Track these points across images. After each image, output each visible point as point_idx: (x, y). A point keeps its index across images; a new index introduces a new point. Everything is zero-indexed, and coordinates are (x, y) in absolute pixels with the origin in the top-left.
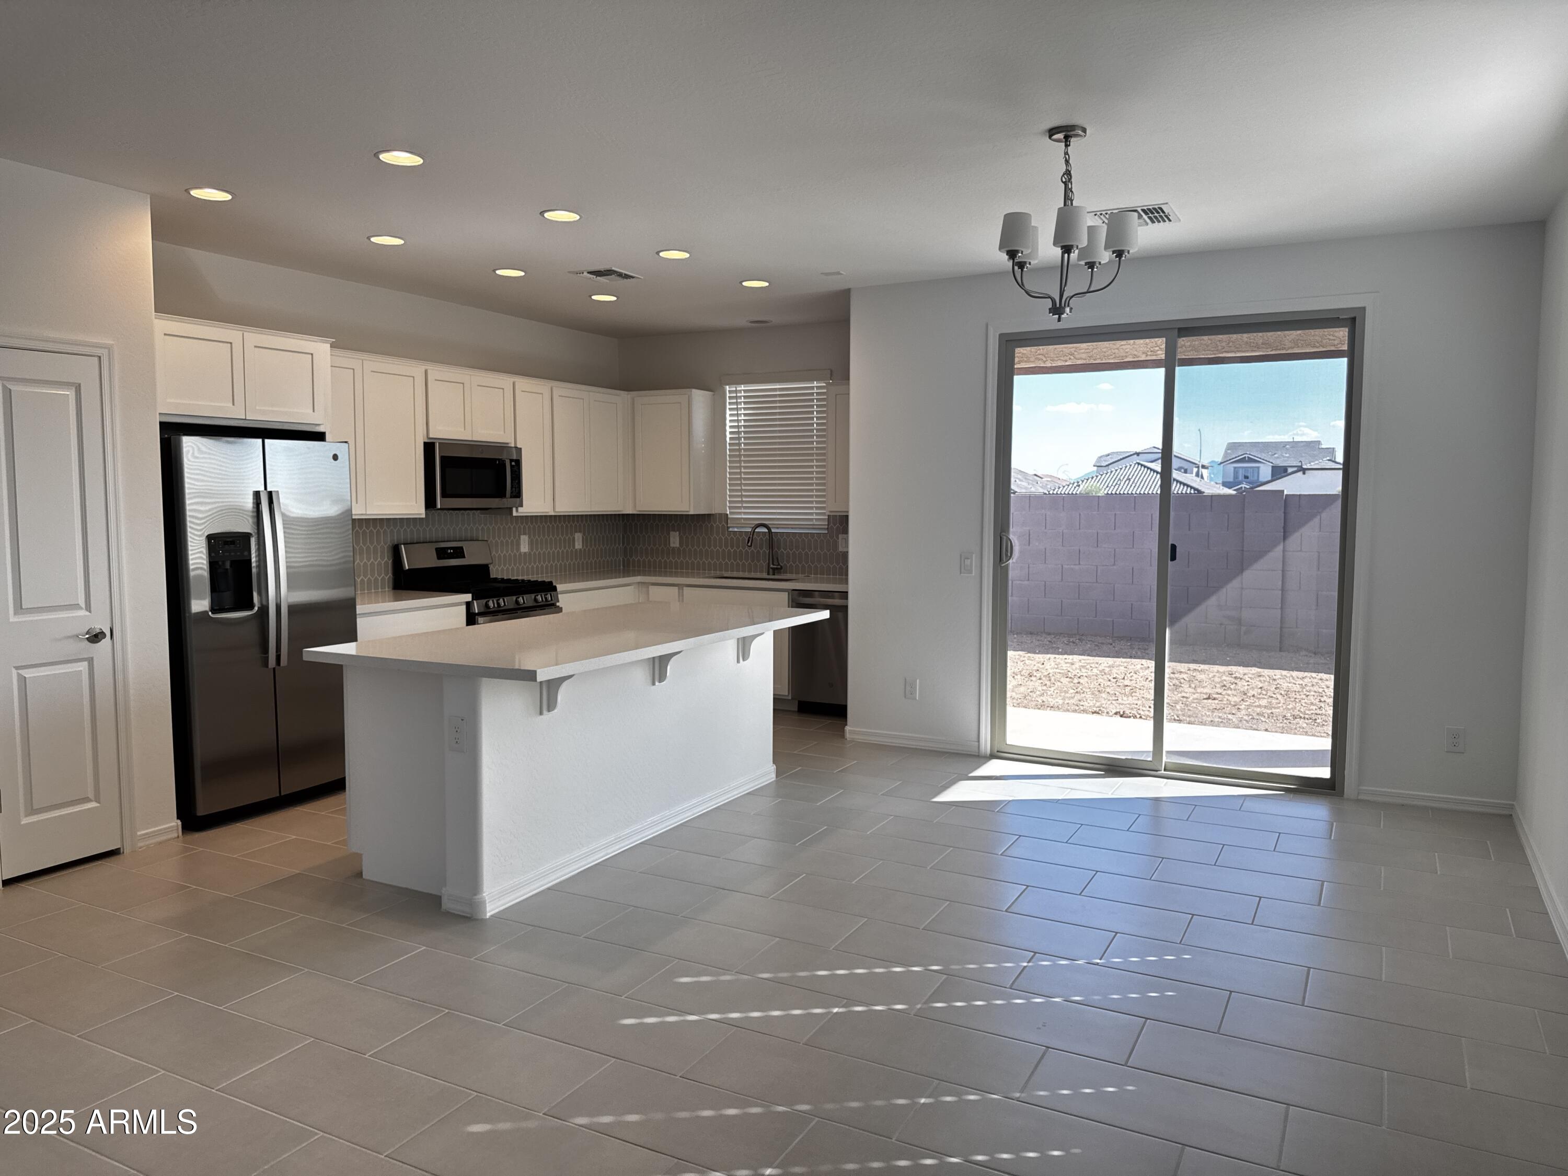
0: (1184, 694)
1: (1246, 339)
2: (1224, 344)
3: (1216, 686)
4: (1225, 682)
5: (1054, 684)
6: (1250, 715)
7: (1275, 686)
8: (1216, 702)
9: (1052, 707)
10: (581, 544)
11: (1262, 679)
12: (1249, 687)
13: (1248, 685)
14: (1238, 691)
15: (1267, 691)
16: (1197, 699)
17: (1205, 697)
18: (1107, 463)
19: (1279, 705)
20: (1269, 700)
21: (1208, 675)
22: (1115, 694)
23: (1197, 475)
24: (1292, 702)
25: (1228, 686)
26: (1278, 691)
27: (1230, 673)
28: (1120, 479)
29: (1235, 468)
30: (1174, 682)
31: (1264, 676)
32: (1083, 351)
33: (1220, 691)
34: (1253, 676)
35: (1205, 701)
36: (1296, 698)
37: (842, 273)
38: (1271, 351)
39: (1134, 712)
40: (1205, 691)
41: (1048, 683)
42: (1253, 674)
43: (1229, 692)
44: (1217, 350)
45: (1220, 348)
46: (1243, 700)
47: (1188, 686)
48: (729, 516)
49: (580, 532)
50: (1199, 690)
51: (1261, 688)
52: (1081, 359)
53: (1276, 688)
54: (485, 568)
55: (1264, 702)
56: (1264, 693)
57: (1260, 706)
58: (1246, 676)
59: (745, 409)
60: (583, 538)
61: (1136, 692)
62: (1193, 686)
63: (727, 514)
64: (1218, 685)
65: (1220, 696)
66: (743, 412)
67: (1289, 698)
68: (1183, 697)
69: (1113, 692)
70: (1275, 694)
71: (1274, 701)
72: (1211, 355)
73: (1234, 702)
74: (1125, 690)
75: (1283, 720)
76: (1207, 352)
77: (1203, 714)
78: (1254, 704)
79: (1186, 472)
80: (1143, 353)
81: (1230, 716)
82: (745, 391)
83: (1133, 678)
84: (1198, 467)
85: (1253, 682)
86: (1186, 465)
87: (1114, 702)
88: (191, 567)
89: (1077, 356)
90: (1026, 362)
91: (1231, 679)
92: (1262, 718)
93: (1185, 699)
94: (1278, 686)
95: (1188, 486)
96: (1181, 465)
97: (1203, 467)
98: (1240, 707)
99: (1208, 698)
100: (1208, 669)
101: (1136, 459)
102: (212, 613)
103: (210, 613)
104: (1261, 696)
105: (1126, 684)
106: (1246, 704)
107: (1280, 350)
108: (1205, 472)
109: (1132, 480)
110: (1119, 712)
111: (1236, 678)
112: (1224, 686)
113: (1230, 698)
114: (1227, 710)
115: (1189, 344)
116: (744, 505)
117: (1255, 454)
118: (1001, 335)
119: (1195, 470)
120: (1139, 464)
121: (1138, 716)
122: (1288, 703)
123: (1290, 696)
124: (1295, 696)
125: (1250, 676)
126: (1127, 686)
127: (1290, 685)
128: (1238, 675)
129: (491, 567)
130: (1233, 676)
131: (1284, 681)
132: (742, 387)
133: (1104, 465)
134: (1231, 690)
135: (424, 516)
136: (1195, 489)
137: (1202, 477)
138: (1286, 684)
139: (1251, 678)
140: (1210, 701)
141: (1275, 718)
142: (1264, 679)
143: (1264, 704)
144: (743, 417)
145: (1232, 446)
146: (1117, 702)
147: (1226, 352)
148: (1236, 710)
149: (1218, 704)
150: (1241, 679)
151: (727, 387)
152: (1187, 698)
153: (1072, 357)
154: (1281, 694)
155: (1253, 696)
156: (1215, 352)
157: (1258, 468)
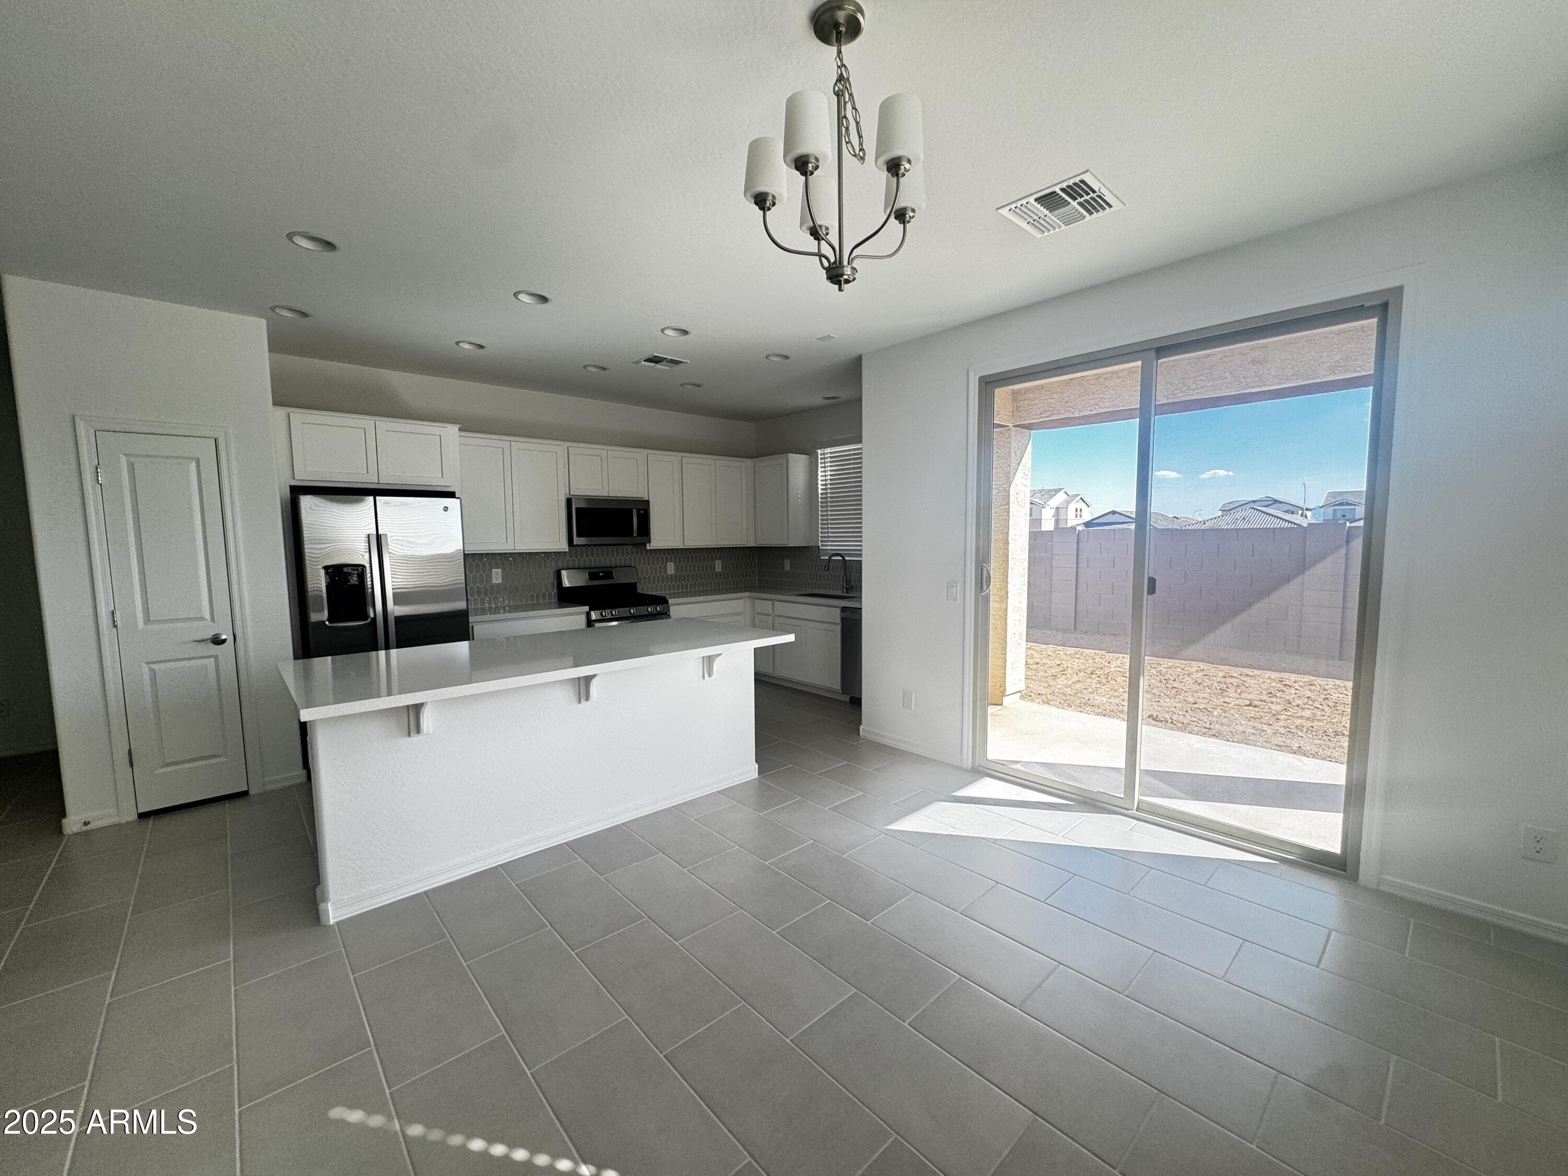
0: (1227, 700)
1: (1274, 373)
2: (1248, 380)
3: (1262, 693)
4: (1272, 689)
5: (1109, 682)
6: (1287, 727)
7: (1325, 696)
8: (1257, 709)
9: (1093, 706)
10: (721, 568)
11: (1312, 688)
12: (1296, 696)
13: (1296, 694)
14: (1283, 700)
15: (1314, 701)
16: (1238, 705)
17: (1248, 703)
18: (1229, 508)
19: (1323, 718)
20: (1314, 712)
21: (1258, 680)
22: (1160, 695)
23: (1302, 515)
24: (1339, 714)
25: (1274, 694)
26: (1326, 702)
27: (1281, 680)
28: (1237, 519)
29: (1334, 510)
30: (1222, 686)
31: (1315, 685)
32: (1107, 400)
33: (1265, 697)
34: (1303, 685)
35: (1246, 708)
36: (1344, 711)
37: (834, 336)
38: (1302, 381)
39: (1167, 716)
40: (1250, 697)
41: (1104, 681)
42: (1304, 682)
43: (1274, 700)
44: (1241, 387)
45: (1244, 384)
46: (1285, 709)
47: (1234, 691)
48: (821, 548)
49: (720, 559)
50: (1243, 696)
51: (1308, 697)
52: (1106, 407)
53: (1324, 699)
54: (633, 586)
55: (1307, 713)
56: (1311, 703)
57: (1301, 717)
58: (1296, 684)
59: (831, 466)
60: (722, 564)
61: (1180, 695)
62: (1239, 691)
63: (819, 547)
64: (1264, 692)
65: (1263, 703)
66: (829, 468)
67: (1337, 710)
68: (1225, 702)
69: (1158, 693)
70: (1321, 705)
71: (1319, 713)
72: (1235, 391)
73: (1276, 711)
74: (1170, 691)
75: (1322, 736)
76: (1230, 390)
77: (1238, 722)
78: (1296, 715)
79: (1293, 513)
80: (1165, 397)
81: (1265, 727)
82: (830, 453)
83: (1184, 680)
84: (1303, 510)
85: (1302, 690)
86: (1292, 508)
87: (1154, 704)
88: (310, 590)
89: (1102, 406)
90: (1056, 414)
91: (1280, 686)
92: (1299, 732)
93: (1226, 705)
94: (1328, 696)
95: (1292, 523)
96: (1288, 509)
97: (1307, 509)
98: (1279, 717)
99: (1250, 705)
100: (1259, 674)
101: (1252, 505)
102: (329, 622)
103: (327, 623)
104: (1307, 706)
105: (1174, 686)
106: (1288, 714)
107: (1313, 379)
108: (1309, 514)
109: (1247, 520)
110: (1153, 716)
111: (1285, 685)
112: (1271, 693)
113: (1273, 707)
114: (1265, 720)
115: (1211, 383)
116: (830, 539)
117: (1351, 499)
118: (981, 378)
119: (1300, 512)
120: (1252, 508)
121: (1170, 721)
122: (1333, 716)
123: (1338, 708)
124: (1343, 709)
125: (1301, 684)
126: (1175, 688)
127: (1341, 696)
128: (1288, 683)
129: (638, 585)
130: (1283, 683)
131: (1336, 691)
132: (828, 450)
133: (1226, 511)
134: (1277, 697)
135: (567, 550)
136: (1298, 525)
137: (1306, 517)
138: (1337, 695)
139: (1301, 686)
140: (1250, 708)
141: (1314, 733)
142: (1315, 688)
143: (1307, 716)
144: (829, 473)
145: (1333, 495)
146: (1159, 704)
147: (1250, 387)
148: (1274, 720)
149: (1258, 712)
150: (1290, 687)
151: (819, 451)
152: (1229, 703)
153: (1097, 407)
154: (1329, 706)
155: (1298, 706)
156: (1239, 389)
157: (1354, 509)
